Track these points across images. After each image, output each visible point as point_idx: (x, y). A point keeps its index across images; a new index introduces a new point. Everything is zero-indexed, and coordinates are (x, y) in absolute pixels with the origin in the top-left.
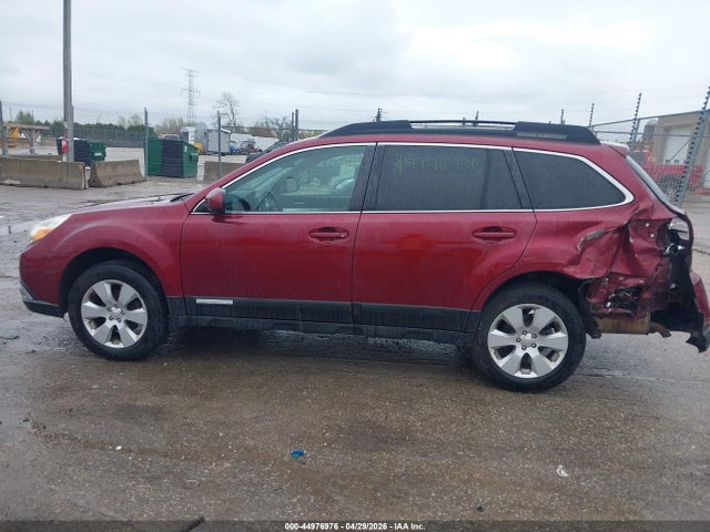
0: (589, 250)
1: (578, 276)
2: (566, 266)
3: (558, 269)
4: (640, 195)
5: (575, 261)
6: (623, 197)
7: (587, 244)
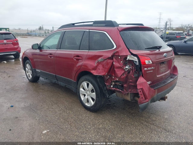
0: (100, 65)
1: (95, 74)
2: (91, 70)
3: (89, 71)
4: (118, 46)
5: (95, 68)
6: (113, 47)
7: (99, 63)
